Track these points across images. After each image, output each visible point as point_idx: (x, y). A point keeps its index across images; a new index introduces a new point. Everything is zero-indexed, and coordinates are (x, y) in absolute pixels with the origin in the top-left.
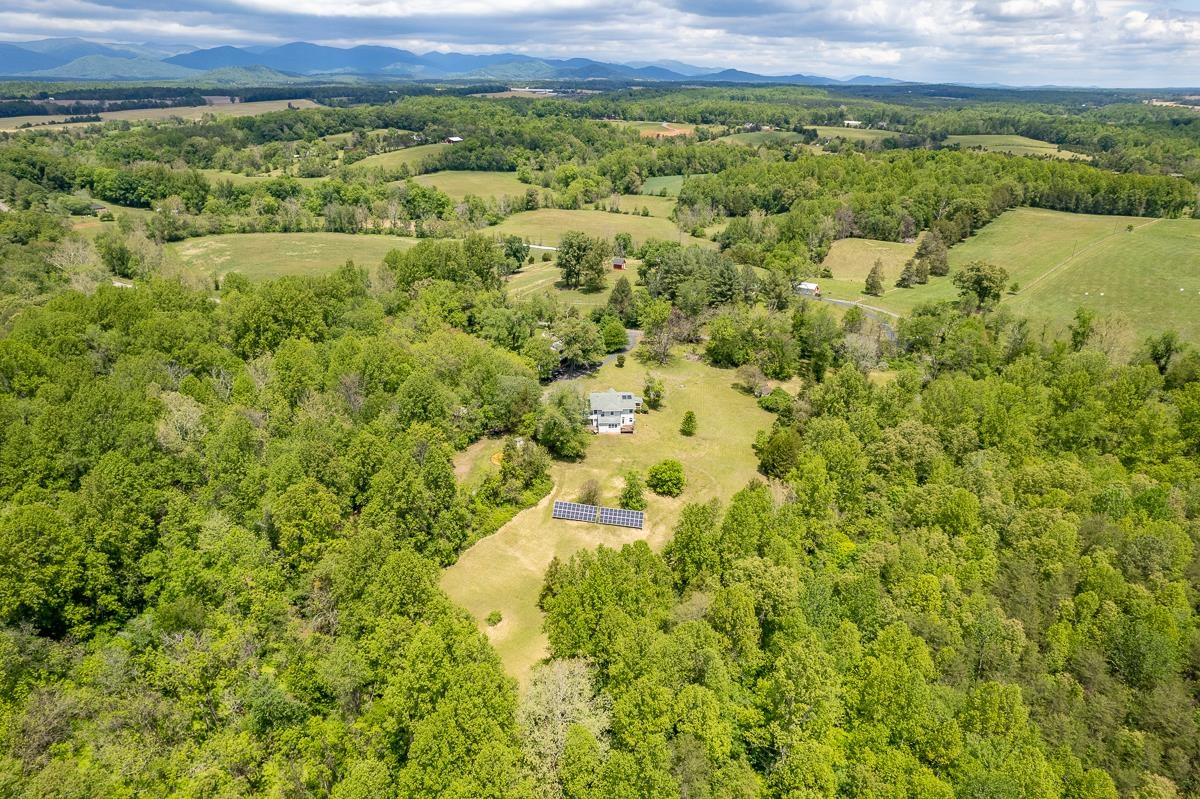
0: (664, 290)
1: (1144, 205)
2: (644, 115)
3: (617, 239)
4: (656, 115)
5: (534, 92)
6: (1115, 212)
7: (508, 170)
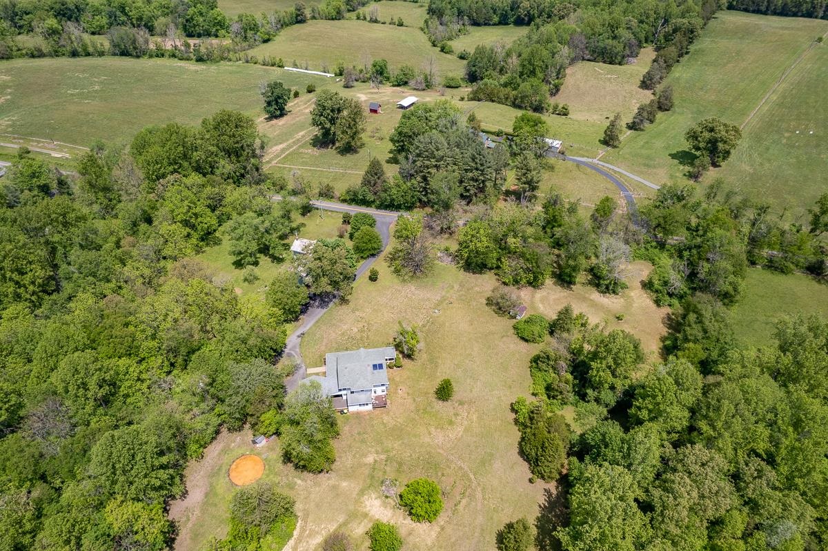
1: (823, 9)
3: (375, 66)
6: (800, 14)
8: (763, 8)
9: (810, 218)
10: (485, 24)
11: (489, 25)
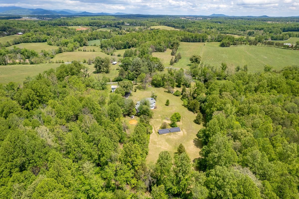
0: (134, 70)
1: (202, 40)
2: (73, 24)
4: (76, 24)
5: (31, 19)
7: (42, 42)
8: (189, 41)
9: (221, 68)
10: (120, 49)
11: (121, 49)
